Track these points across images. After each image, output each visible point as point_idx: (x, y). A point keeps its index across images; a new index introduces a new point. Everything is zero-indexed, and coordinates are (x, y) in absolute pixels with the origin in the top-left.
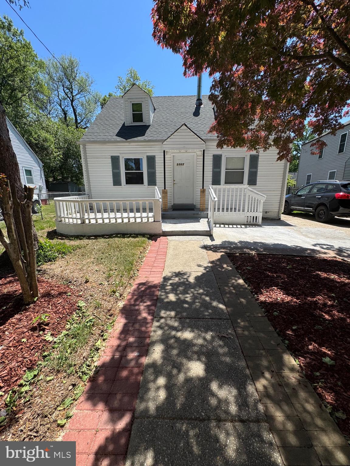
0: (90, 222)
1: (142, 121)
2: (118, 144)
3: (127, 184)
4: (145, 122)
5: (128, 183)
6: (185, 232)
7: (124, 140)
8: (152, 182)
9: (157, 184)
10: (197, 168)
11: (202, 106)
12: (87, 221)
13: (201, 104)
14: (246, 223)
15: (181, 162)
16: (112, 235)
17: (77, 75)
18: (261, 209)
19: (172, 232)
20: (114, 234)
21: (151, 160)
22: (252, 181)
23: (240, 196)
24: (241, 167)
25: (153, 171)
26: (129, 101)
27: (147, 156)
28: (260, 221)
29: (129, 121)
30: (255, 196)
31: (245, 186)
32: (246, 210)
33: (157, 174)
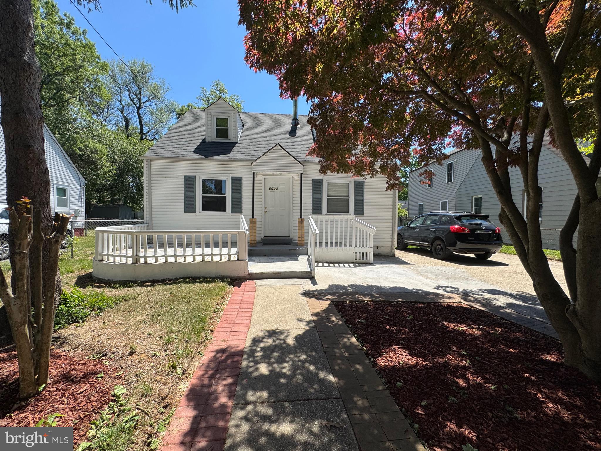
0: (146, 262)
1: (227, 138)
2: (196, 162)
3: (202, 210)
4: (231, 138)
5: (205, 208)
6: (279, 273)
7: (204, 157)
8: (237, 208)
9: (243, 211)
10: (294, 193)
11: (299, 126)
12: (142, 261)
13: (298, 124)
14: (355, 261)
16: (177, 279)
17: (149, 81)
18: (371, 243)
19: (262, 273)
20: (180, 278)
21: (237, 183)
22: (359, 211)
23: (346, 227)
24: (345, 194)
25: (238, 195)
26: (213, 114)
27: (232, 178)
28: (371, 258)
29: (211, 137)
30: (362, 228)
31: (351, 216)
32: (354, 245)
33: (243, 199)
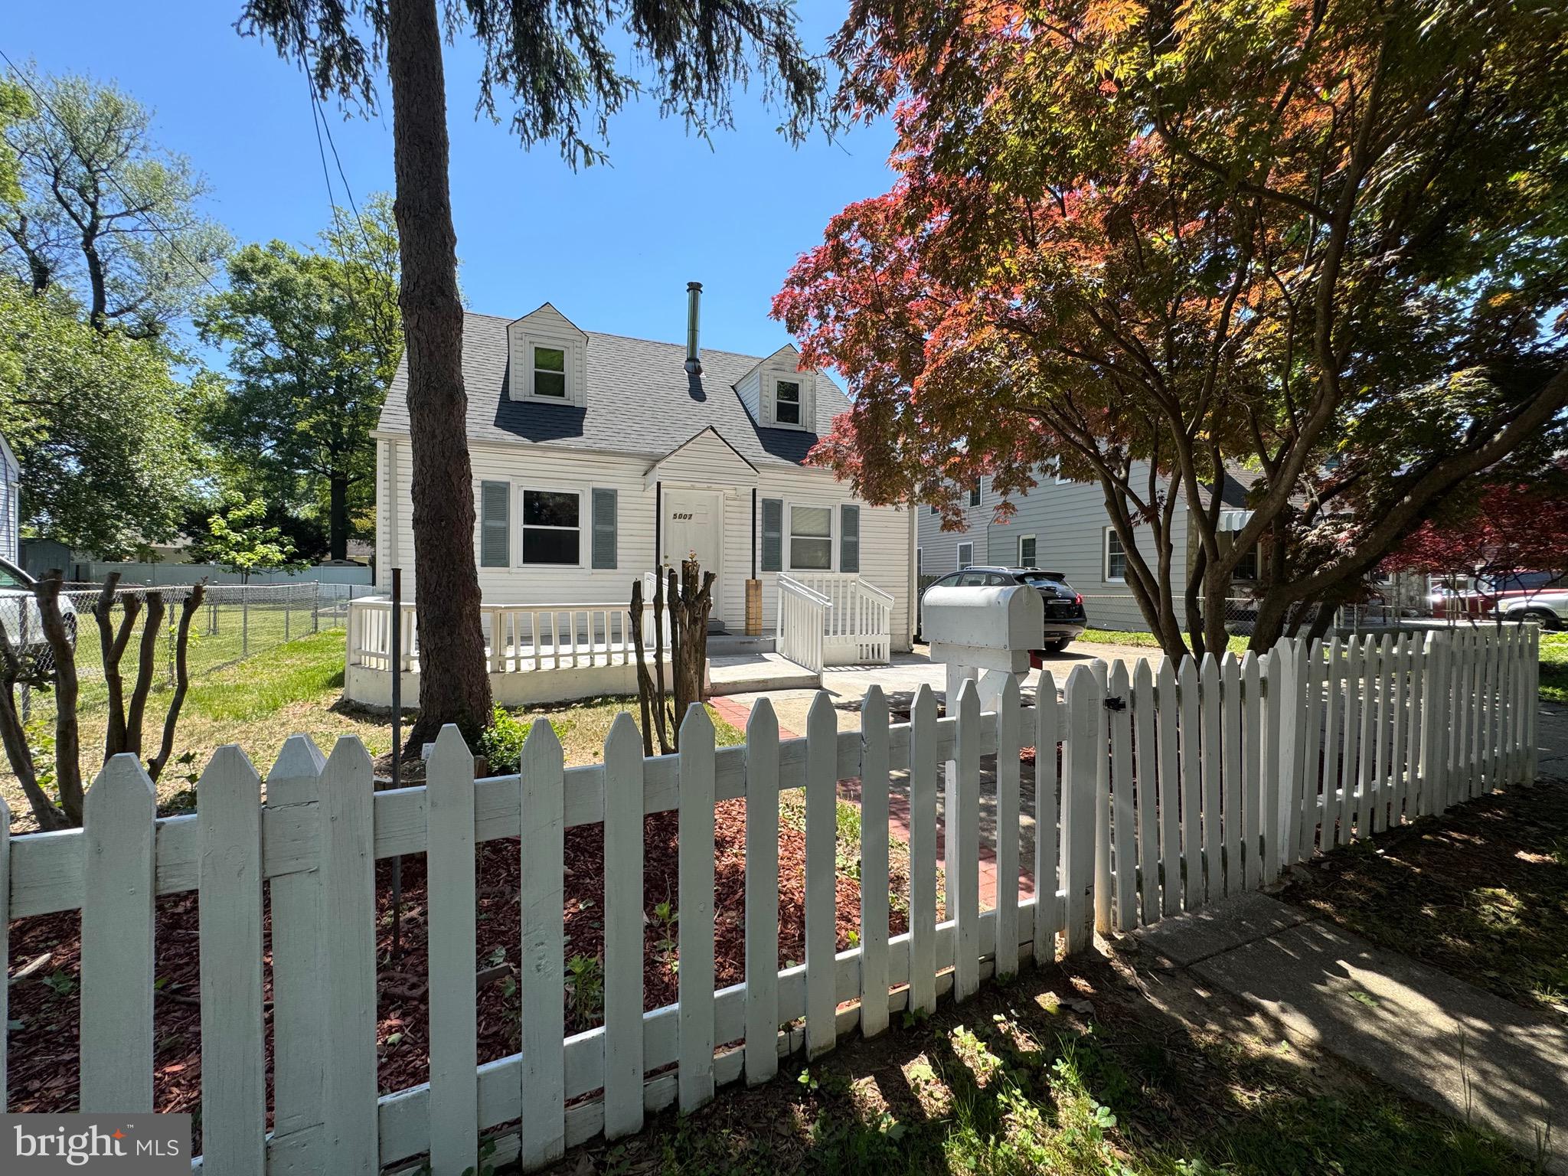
1: (561, 394)
2: (509, 451)
3: (525, 561)
4: (573, 396)
5: (530, 557)
6: (765, 681)
7: (528, 442)
8: (605, 557)
9: (619, 564)
10: (727, 527)
11: (702, 376)
12: (510, 666)
13: (698, 371)
14: (859, 661)
15: (684, 513)
16: (591, 699)
18: (886, 628)
20: (597, 697)
21: (605, 501)
22: (850, 563)
23: (844, 597)
24: (824, 532)
25: (608, 528)
26: (528, 339)
27: (594, 490)
28: (887, 657)
29: (523, 389)
30: (872, 597)
31: (835, 574)
32: (857, 631)
33: (619, 538)
